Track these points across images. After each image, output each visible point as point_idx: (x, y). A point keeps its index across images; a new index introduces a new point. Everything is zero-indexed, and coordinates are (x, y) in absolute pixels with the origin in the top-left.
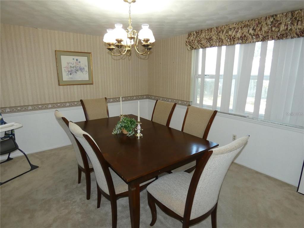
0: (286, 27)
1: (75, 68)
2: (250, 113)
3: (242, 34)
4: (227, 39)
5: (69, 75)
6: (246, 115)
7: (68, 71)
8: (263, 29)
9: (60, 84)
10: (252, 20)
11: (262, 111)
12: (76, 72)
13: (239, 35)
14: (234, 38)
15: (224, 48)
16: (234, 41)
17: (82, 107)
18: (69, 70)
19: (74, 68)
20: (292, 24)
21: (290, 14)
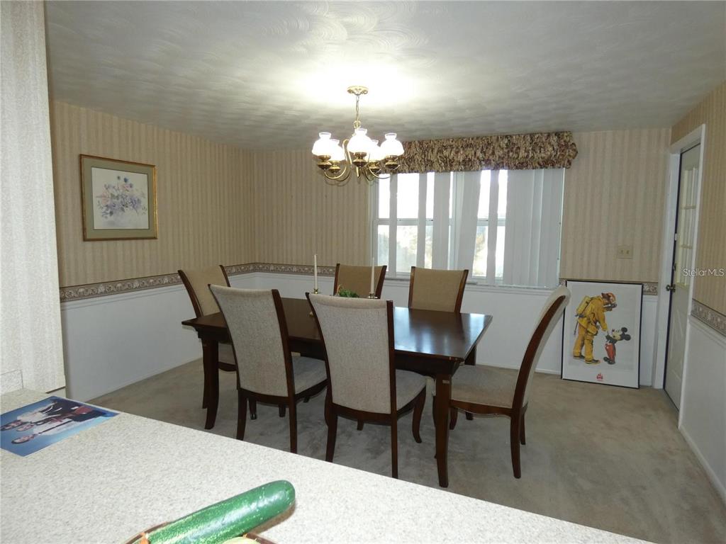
0: (526, 154)
1: (120, 200)
2: (480, 279)
3: (466, 156)
4: (440, 162)
5: (108, 216)
6: (475, 281)
7: (107, 206)
8: (496, 153)
9: (88, 237)
10: (478, 138)
11: (499, 271)
12: (123, 210)
13: (461, 158)
14: (451, 162)
15: (431, 176)
16: (451, 166)
17: (183, 286)
18: (109, 203)
19: (118, 199)
20: (533, 150)
21: (529, 137)
